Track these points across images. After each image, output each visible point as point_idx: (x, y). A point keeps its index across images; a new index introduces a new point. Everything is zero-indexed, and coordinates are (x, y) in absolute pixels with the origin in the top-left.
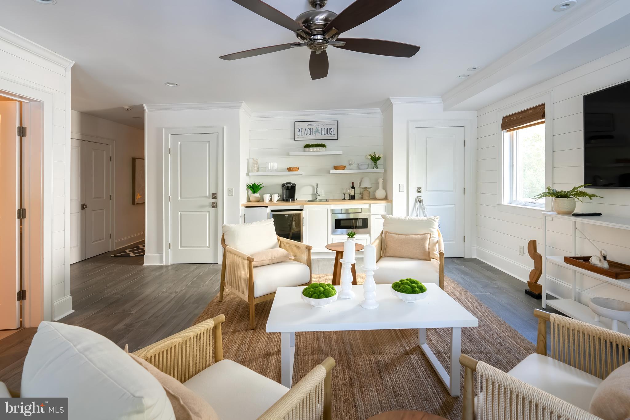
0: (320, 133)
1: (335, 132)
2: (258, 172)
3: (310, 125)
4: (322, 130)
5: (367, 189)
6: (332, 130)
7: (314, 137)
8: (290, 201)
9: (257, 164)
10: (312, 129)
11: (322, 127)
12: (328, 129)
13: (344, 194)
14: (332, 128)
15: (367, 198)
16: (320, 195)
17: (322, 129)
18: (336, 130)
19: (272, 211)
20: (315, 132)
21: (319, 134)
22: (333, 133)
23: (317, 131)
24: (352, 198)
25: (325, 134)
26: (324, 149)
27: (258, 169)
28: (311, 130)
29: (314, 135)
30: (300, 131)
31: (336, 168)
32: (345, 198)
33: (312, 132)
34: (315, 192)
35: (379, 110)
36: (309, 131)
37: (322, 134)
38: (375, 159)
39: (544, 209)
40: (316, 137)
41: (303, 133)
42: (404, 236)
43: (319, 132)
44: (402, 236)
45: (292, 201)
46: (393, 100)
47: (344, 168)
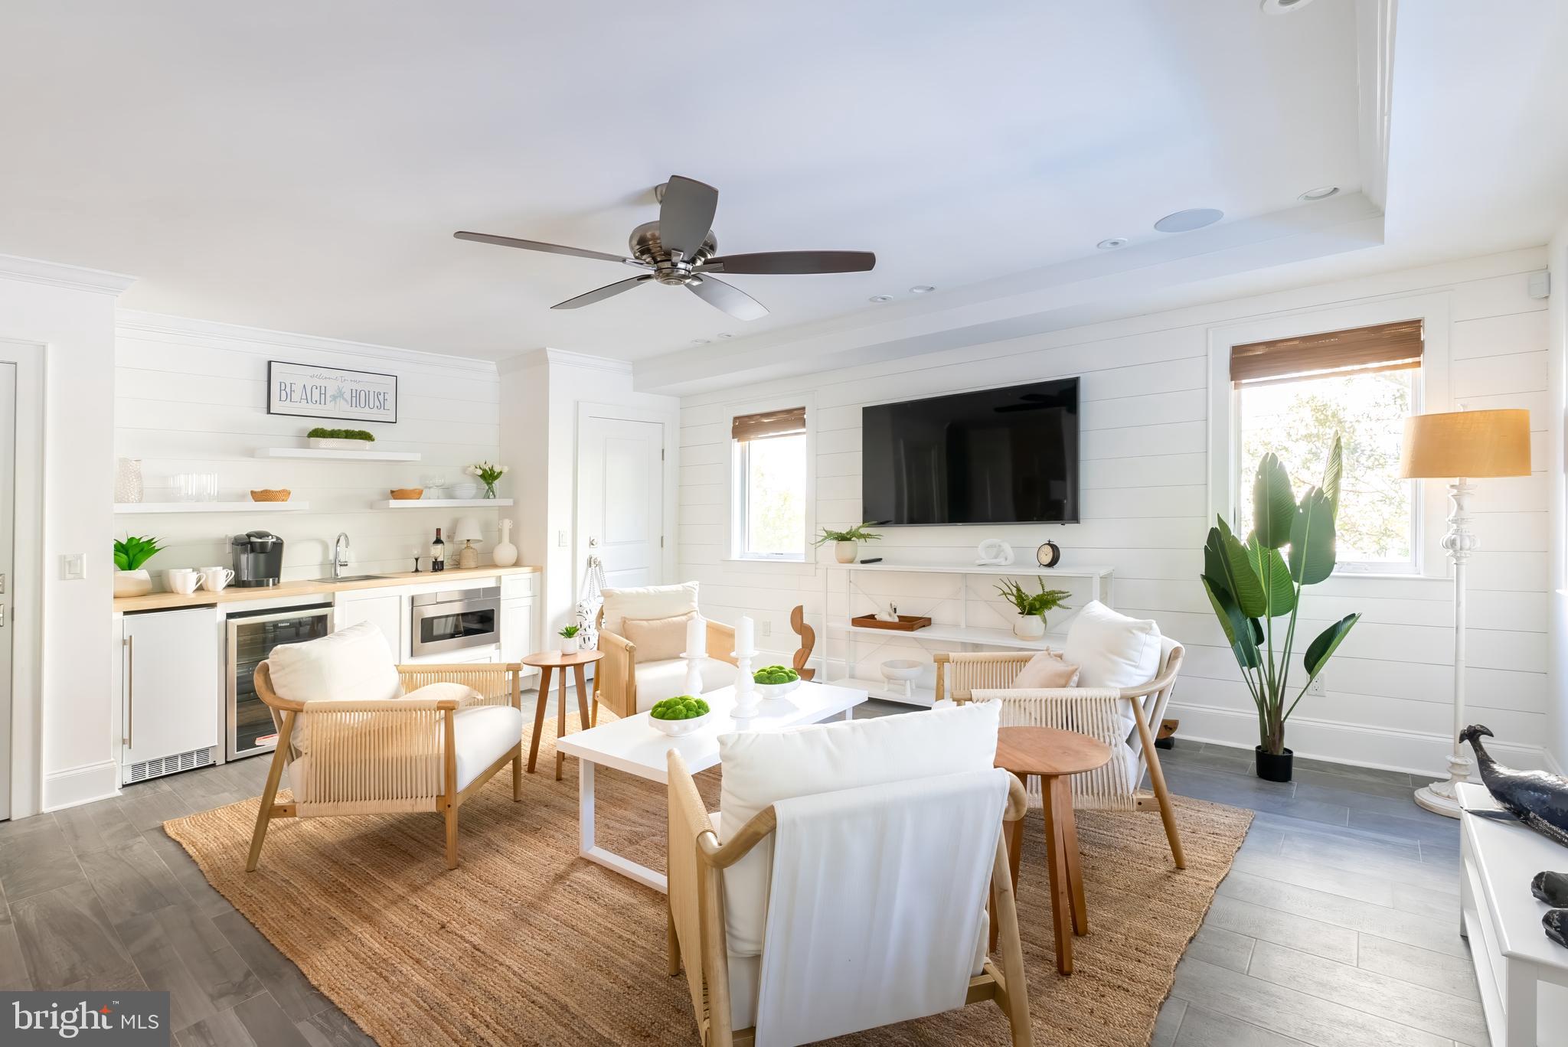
0: (346, 401)
1: (390, 404)
2: (140, 501)
3: (319, 377)
4: (354, 395)
5: (471, 545)
6: (381, 398)
7: (329, 409)
8: (268, 585)
9: (139, 476)
10: (323, 388)
11: (355, 386)
12: (372, 394)
13: (417, 560)
14: (382, 394)
15: (473, 565)
16: (347, 565)
17: (354, 392)
18: (391, 398)
19: (230, 616)
20: (334, 398)
21: (345, 403)
22: (382, 406)
23: (339, 395)
24: (438, 566)
25: (362, 405)
26: (367, 444)
27: (141, 492)
28: (323, 392)
29: (330, 405)
30: (288, 390)
31: (396, 494)
32: (419, 569)
33: (323, 396)
34: (331, 557)
35: (492, 366)
36: (316, 393)
37: (354, 405)
38: (489, 476)
39: (803, 561)
40: (339, 412)
41: (296, 397)
42: (658, 621)
43: (344, 398)
44: (655, 621)
45: (274, 584)
46: (552, 353)
47: (417, 494)
